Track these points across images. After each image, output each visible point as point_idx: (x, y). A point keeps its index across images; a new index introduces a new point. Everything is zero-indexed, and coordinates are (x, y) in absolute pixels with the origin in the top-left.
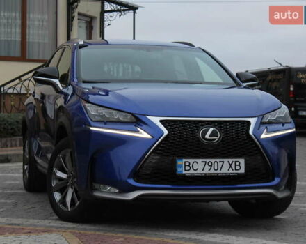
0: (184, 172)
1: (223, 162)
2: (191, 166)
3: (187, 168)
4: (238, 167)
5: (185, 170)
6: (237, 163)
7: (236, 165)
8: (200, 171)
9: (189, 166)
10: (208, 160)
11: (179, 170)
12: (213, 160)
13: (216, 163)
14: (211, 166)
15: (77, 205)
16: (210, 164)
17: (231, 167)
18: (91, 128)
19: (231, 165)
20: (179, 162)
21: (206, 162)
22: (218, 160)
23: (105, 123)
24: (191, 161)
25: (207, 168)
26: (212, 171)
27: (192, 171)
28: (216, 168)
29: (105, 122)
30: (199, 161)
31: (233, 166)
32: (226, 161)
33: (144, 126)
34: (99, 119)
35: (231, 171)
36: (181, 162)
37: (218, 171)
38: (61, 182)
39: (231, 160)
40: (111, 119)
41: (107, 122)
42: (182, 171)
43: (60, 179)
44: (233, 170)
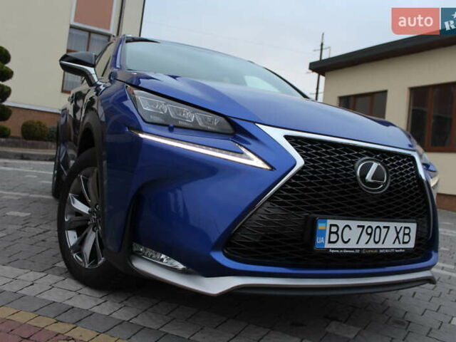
0: (327, 246)
1: (388, 228)
2: (340, 233)
3: (334, 238)
4: (406, 239)
5: (330, 242)
6: (407, 231)
7: (405, 234)
8: (352, 245)
9: (336, 233)
10: (366, 224)
11: (319, 240)
12: (374, 224)
13: (378, 230)
14: (370, 234)
15: (100, 263)
16: (369, 231)
17: (397, 237)
18: (142, 136)
19: (398, 233)
20: (321, 226)
21: (363, 227)
22: (382, 224)
23: (171, 129)
24: (341, 223)
25: (365, 237)
26: (372, 245)
27: (340, 245)
28: (377, 240)
29: (171, 127)
30: (354, 224)
31: (401, 235)
32: (392, 225)
33: (253, 144)
34: (157, 119)
35: (397, 245)
36: (324, 225)
37: (379, 246)
38: (78, 218)
39: (399, 225)
40: (181, 123)
41: (175, 127)
42: (323, 244)
43: (78, 213)
44: (400, 243)
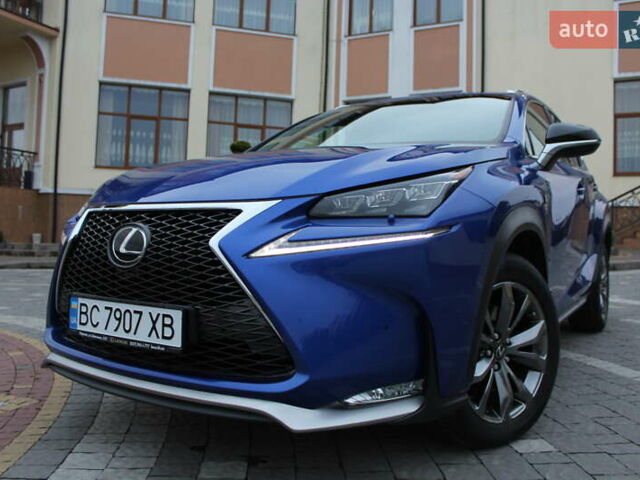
0: (80, 328)
1: (141, 313)
2: (89, 314)
3: (84, 319)
4: (168, 331)
5: (81, 324)
6: (167, 321)
7: (164, 325)
8: (101, 328)
9: (86, 314)
10: (115, 306)
11: (72, 321)
12: (124, 307)
13: (127, 316)
14: (120, 320)
16: (118, 315)
17: (154, 328)
19: (154, 322)
21: (111, 309)
22: (131, 308)
26: (120, 334)
27: (89, 328)
31: (159, 326)
32: (146, 310)
35: (154, 338)
37: (131, 336)
42: (76, 325)
44: (158, 337)
